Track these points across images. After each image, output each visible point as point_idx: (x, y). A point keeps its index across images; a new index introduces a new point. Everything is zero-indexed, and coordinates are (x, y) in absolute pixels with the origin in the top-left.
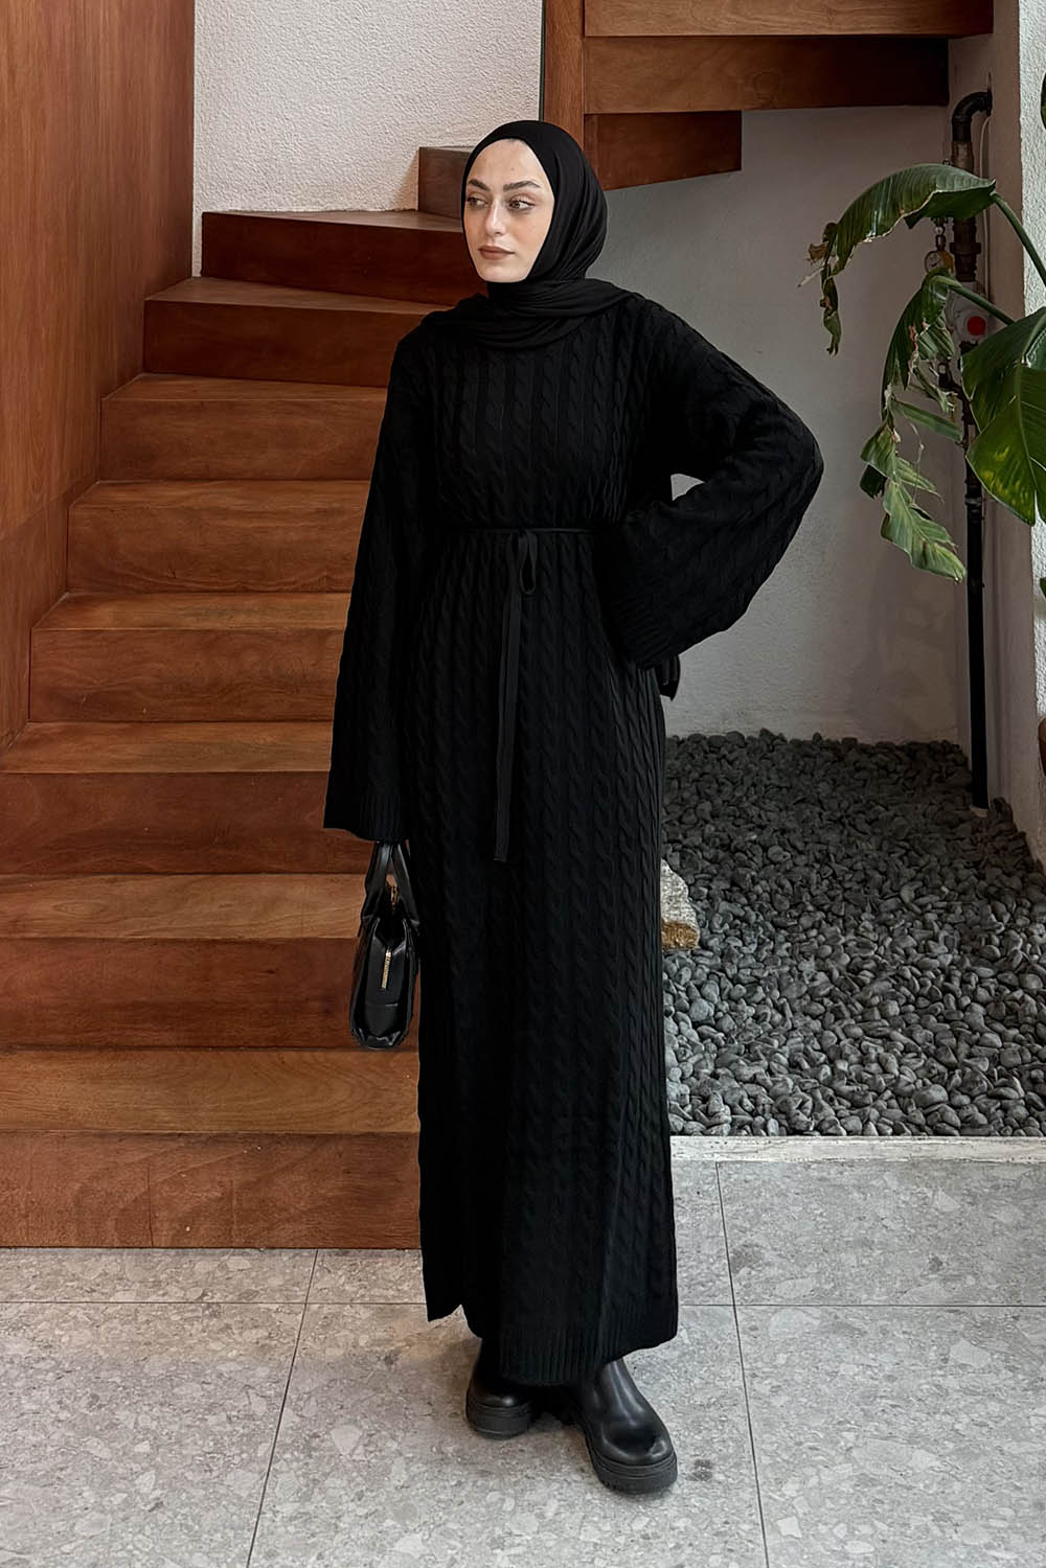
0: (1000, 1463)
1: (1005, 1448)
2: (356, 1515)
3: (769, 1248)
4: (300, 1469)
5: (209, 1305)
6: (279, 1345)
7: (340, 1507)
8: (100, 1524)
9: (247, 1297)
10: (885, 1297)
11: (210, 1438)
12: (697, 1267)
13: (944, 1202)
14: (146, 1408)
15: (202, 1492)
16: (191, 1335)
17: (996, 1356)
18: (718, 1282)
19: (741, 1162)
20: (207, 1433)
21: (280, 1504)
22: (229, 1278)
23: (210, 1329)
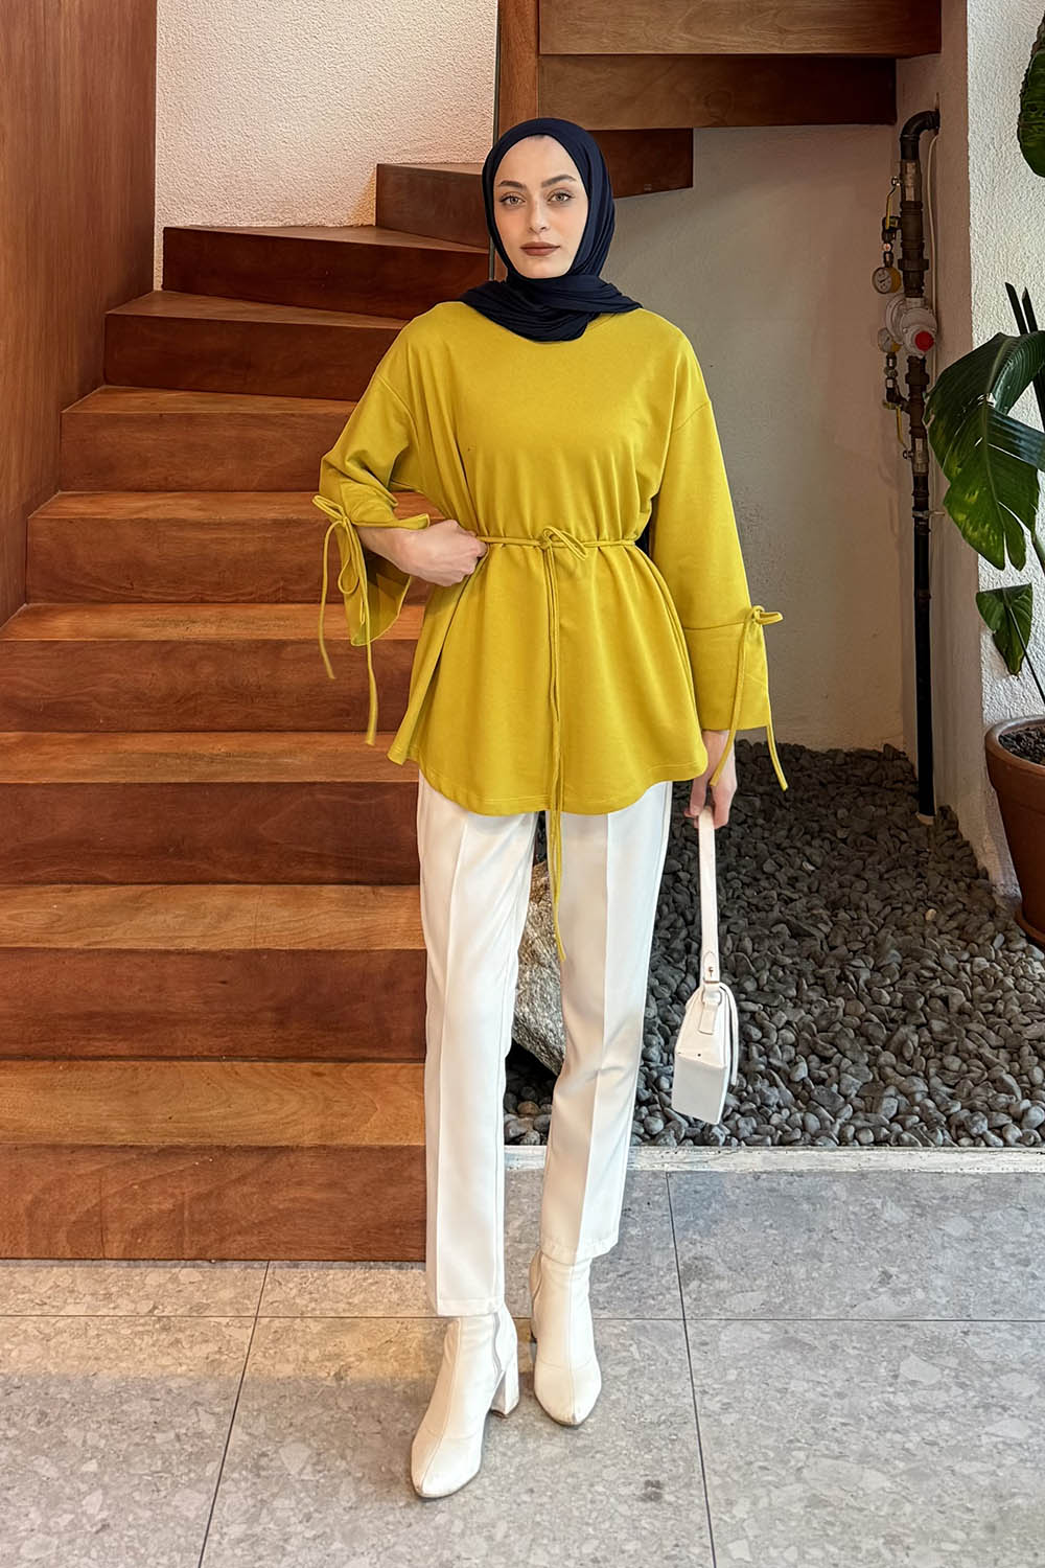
0: (951, 1484)
1: (957, 1468)
2: (304, 1537)
3: (719, 1260)
4: (247, 1489)
5: (160, 1319)
6: (229, 1360)
7: (288, 1529)
8: (46, 1547)
9: (198, 1310)
10: (833, 1312)
11: (158, 1456)
12: (648, 1280)
13: (894, 1213)
14: (94, 1426)
15: (148, 1514)
16: (141, 1349)
17: (947, 1372)
18: (668, 1296)
19: (690, 1172)
20: (154, 1451)
21: (228, 1526)
22: (180, 1291)
23: (160, 1343)
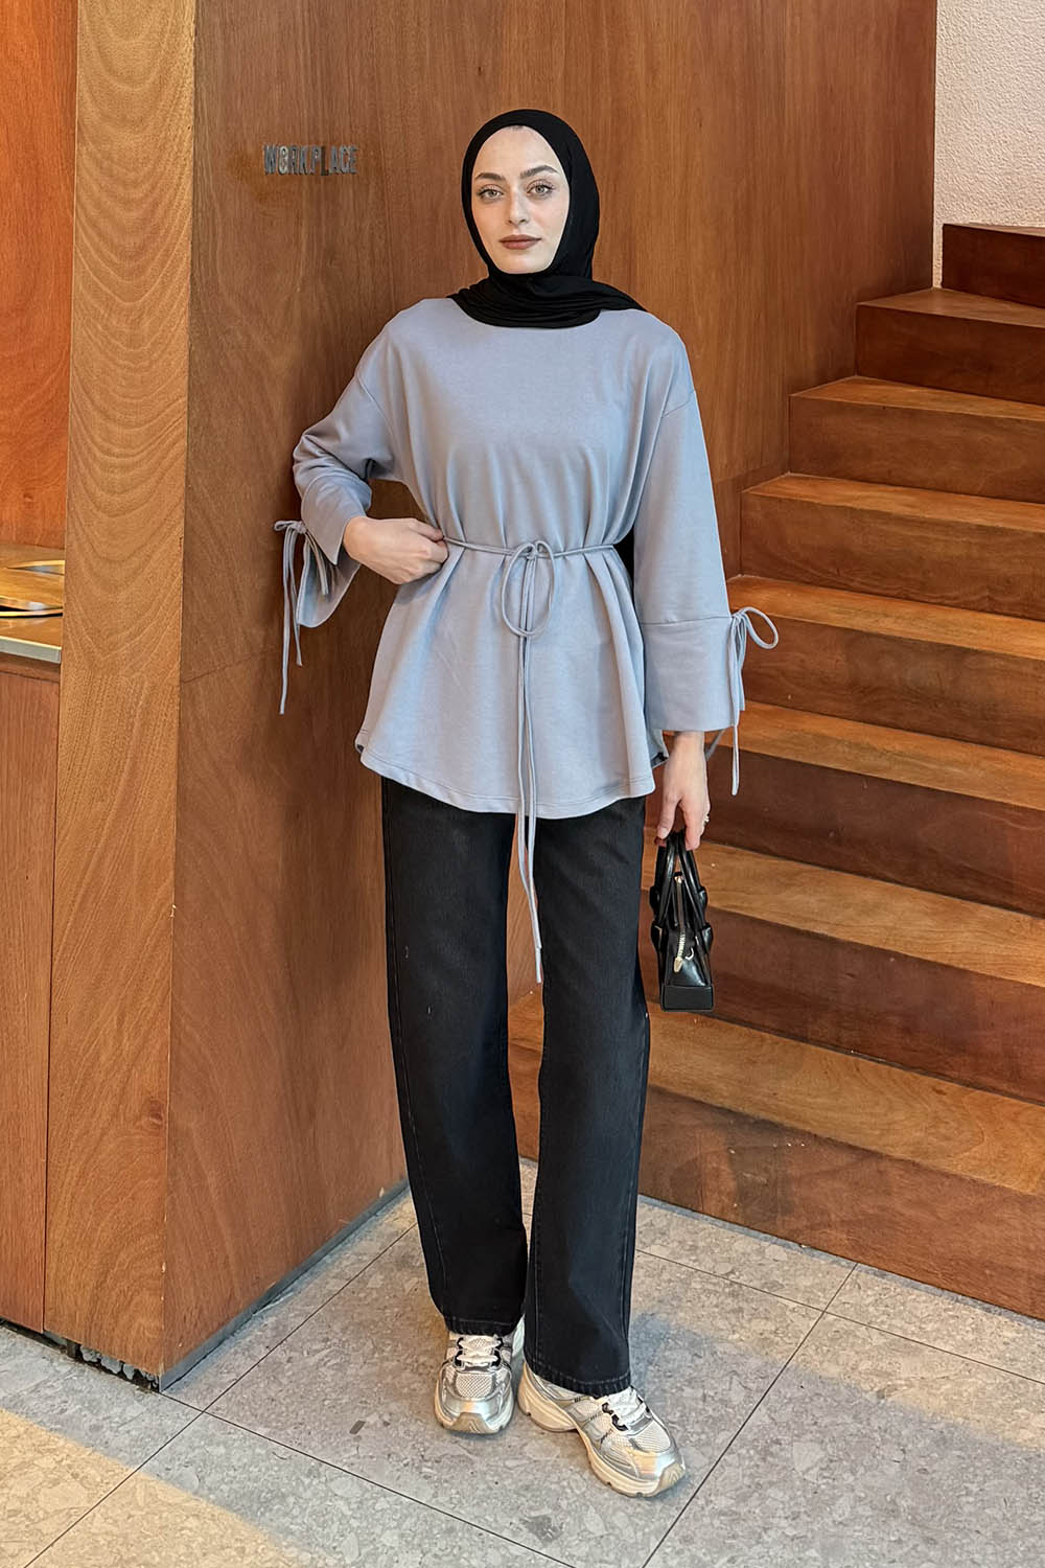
4: (749, 1467)
5: (732, 1283)
6: (780, 1342)
7: (772, 1520)
9: (772, 1288)
11: (680, 1408)
21: (716, 1495)
22: (760, 1264)
23: (724, 1306)
